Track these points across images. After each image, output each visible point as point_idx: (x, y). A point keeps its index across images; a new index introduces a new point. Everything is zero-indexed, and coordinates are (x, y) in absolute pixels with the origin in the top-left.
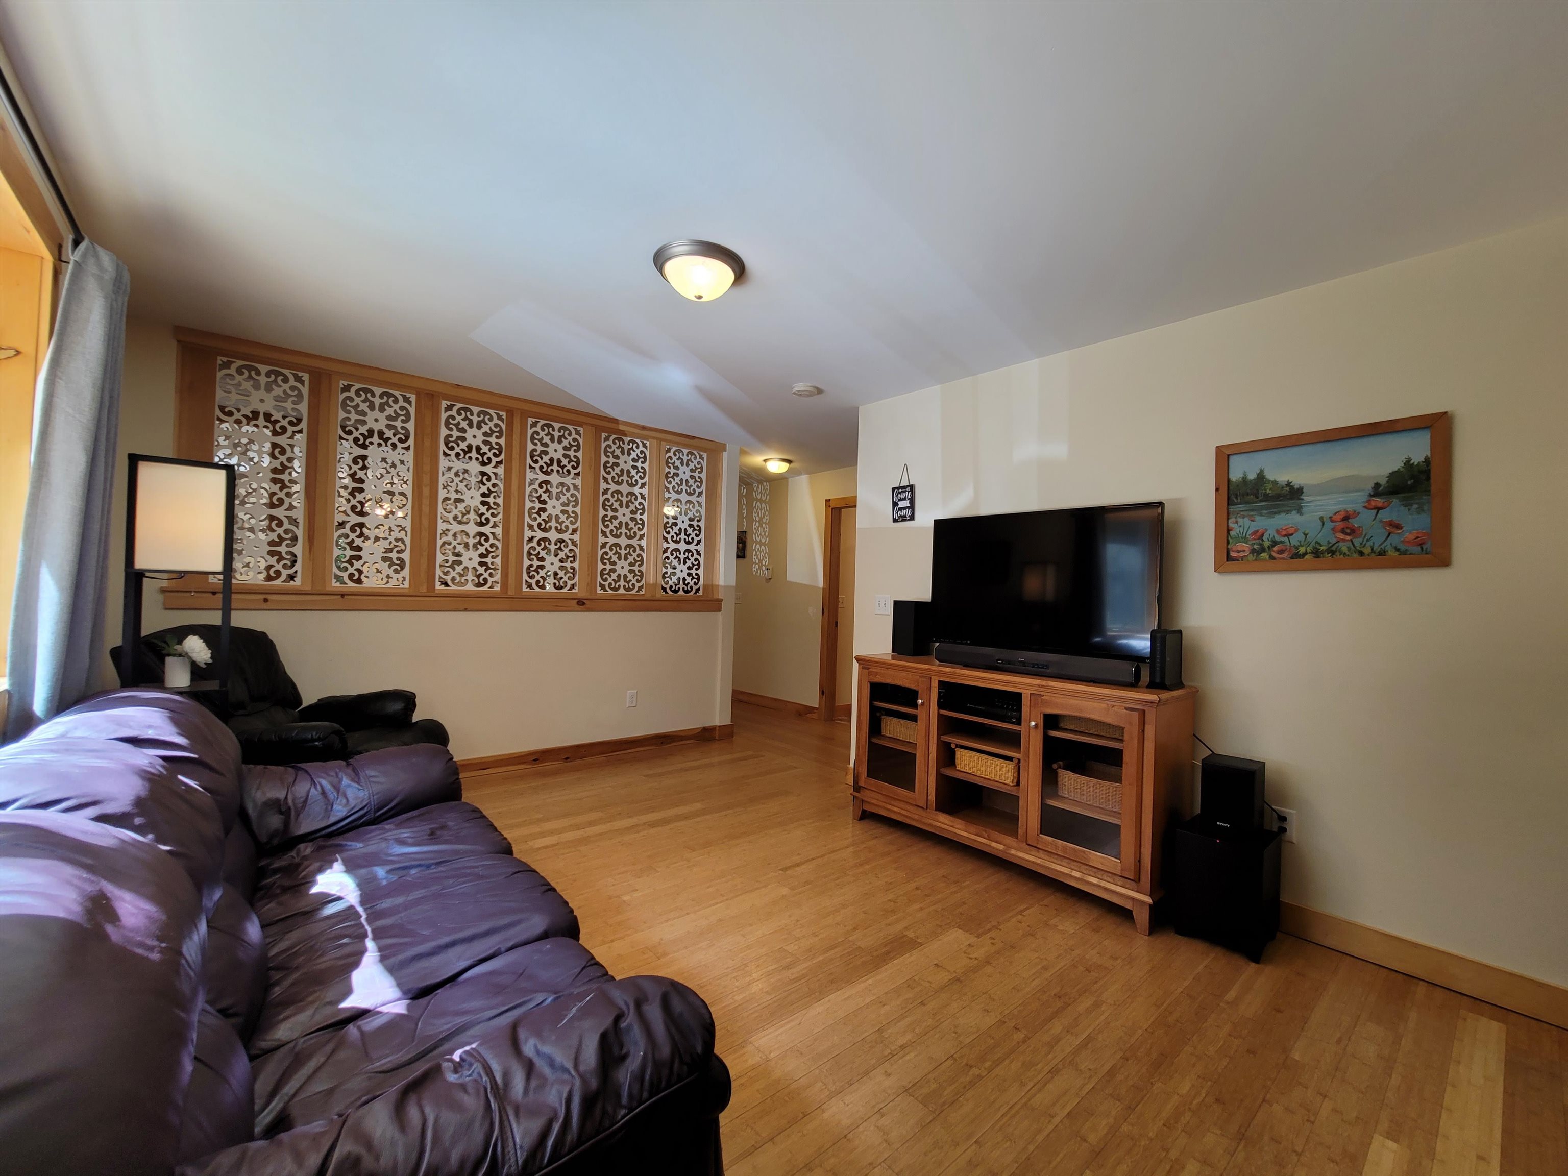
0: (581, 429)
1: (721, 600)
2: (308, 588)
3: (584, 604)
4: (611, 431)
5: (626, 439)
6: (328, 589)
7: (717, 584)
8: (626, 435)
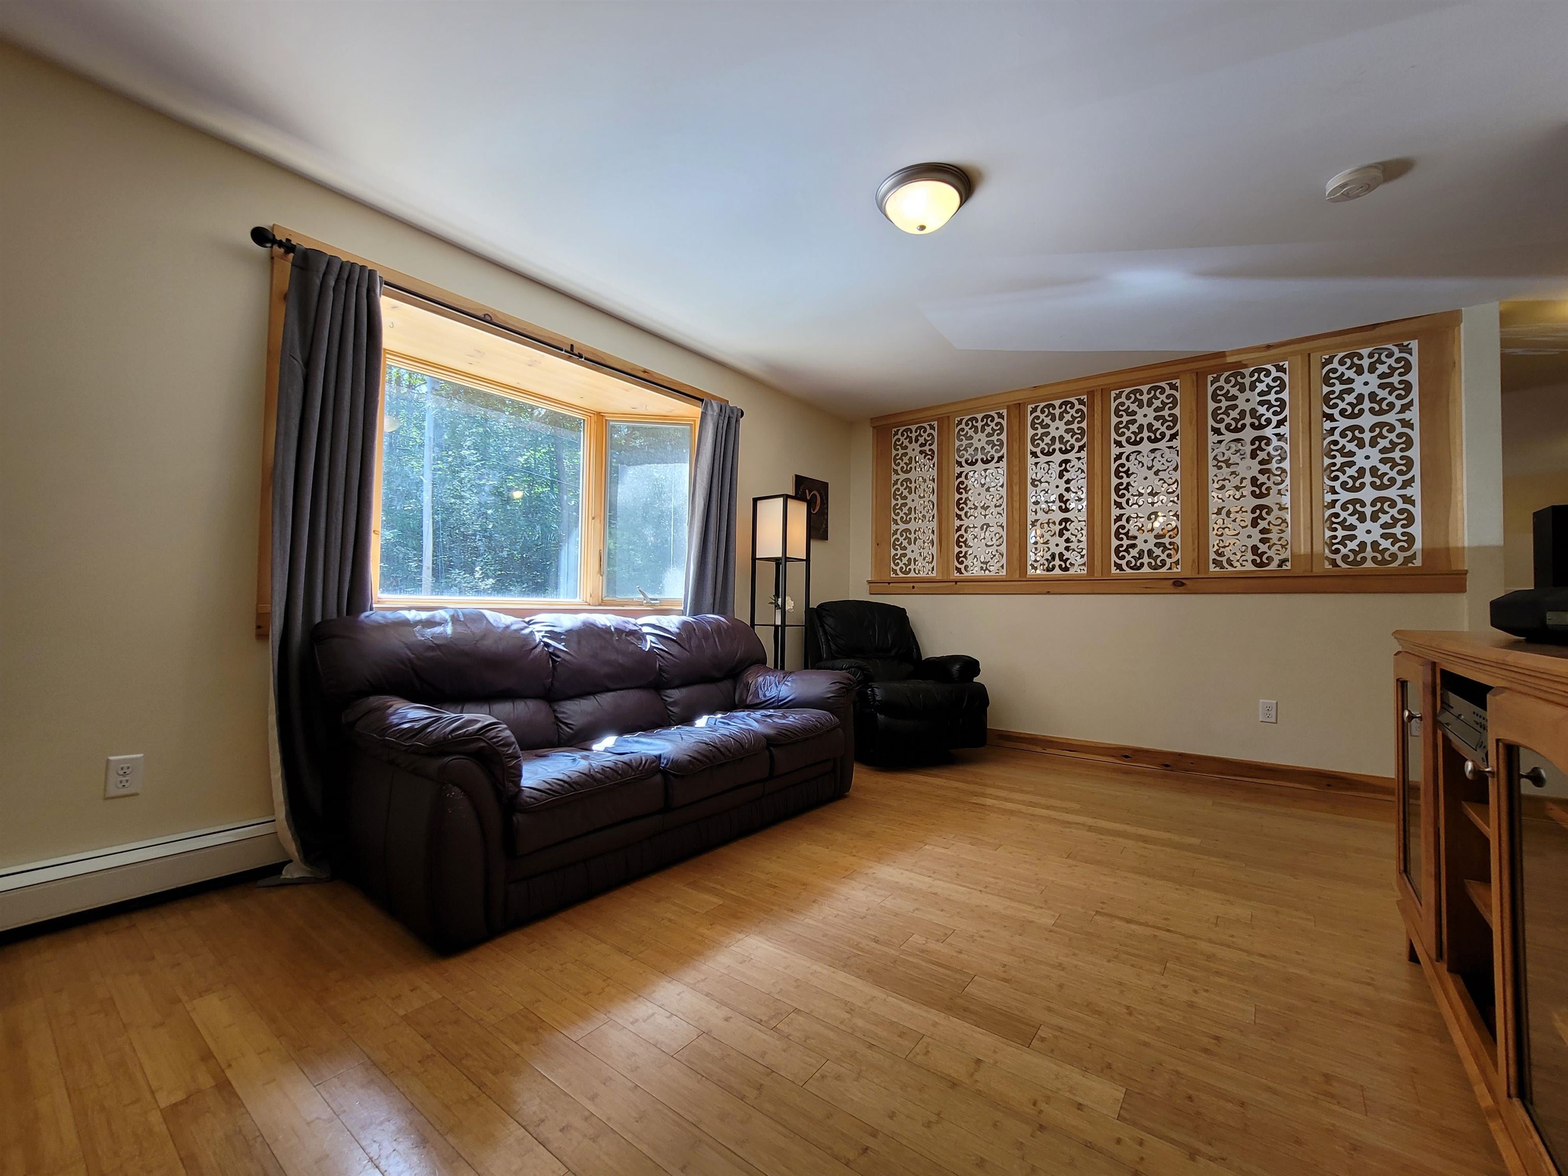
0: (1177, 382)
1: (1466, 572)
2: (940, 578)
3: (1183, 584)
4: (1219, 370)
5: (1247, 371)
6: (952, 578)
7: (1460, 545)
8: (1246, 366)
